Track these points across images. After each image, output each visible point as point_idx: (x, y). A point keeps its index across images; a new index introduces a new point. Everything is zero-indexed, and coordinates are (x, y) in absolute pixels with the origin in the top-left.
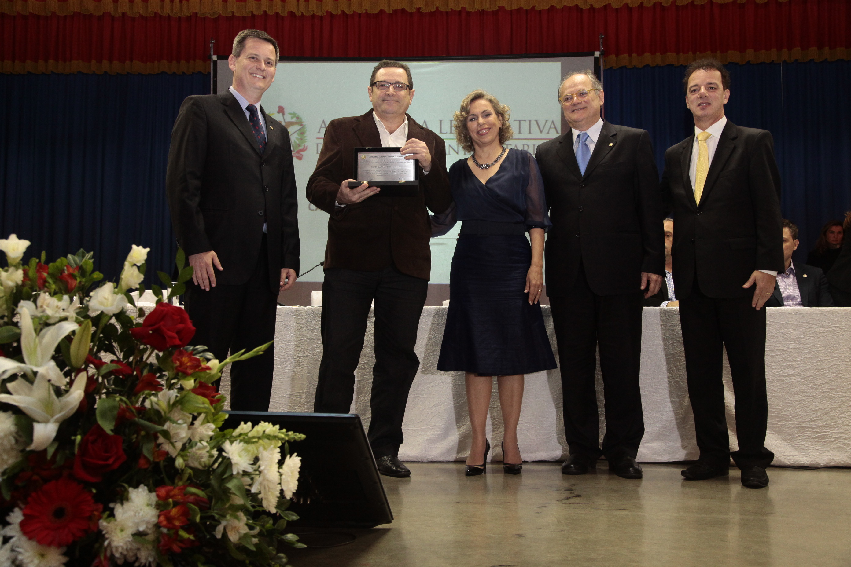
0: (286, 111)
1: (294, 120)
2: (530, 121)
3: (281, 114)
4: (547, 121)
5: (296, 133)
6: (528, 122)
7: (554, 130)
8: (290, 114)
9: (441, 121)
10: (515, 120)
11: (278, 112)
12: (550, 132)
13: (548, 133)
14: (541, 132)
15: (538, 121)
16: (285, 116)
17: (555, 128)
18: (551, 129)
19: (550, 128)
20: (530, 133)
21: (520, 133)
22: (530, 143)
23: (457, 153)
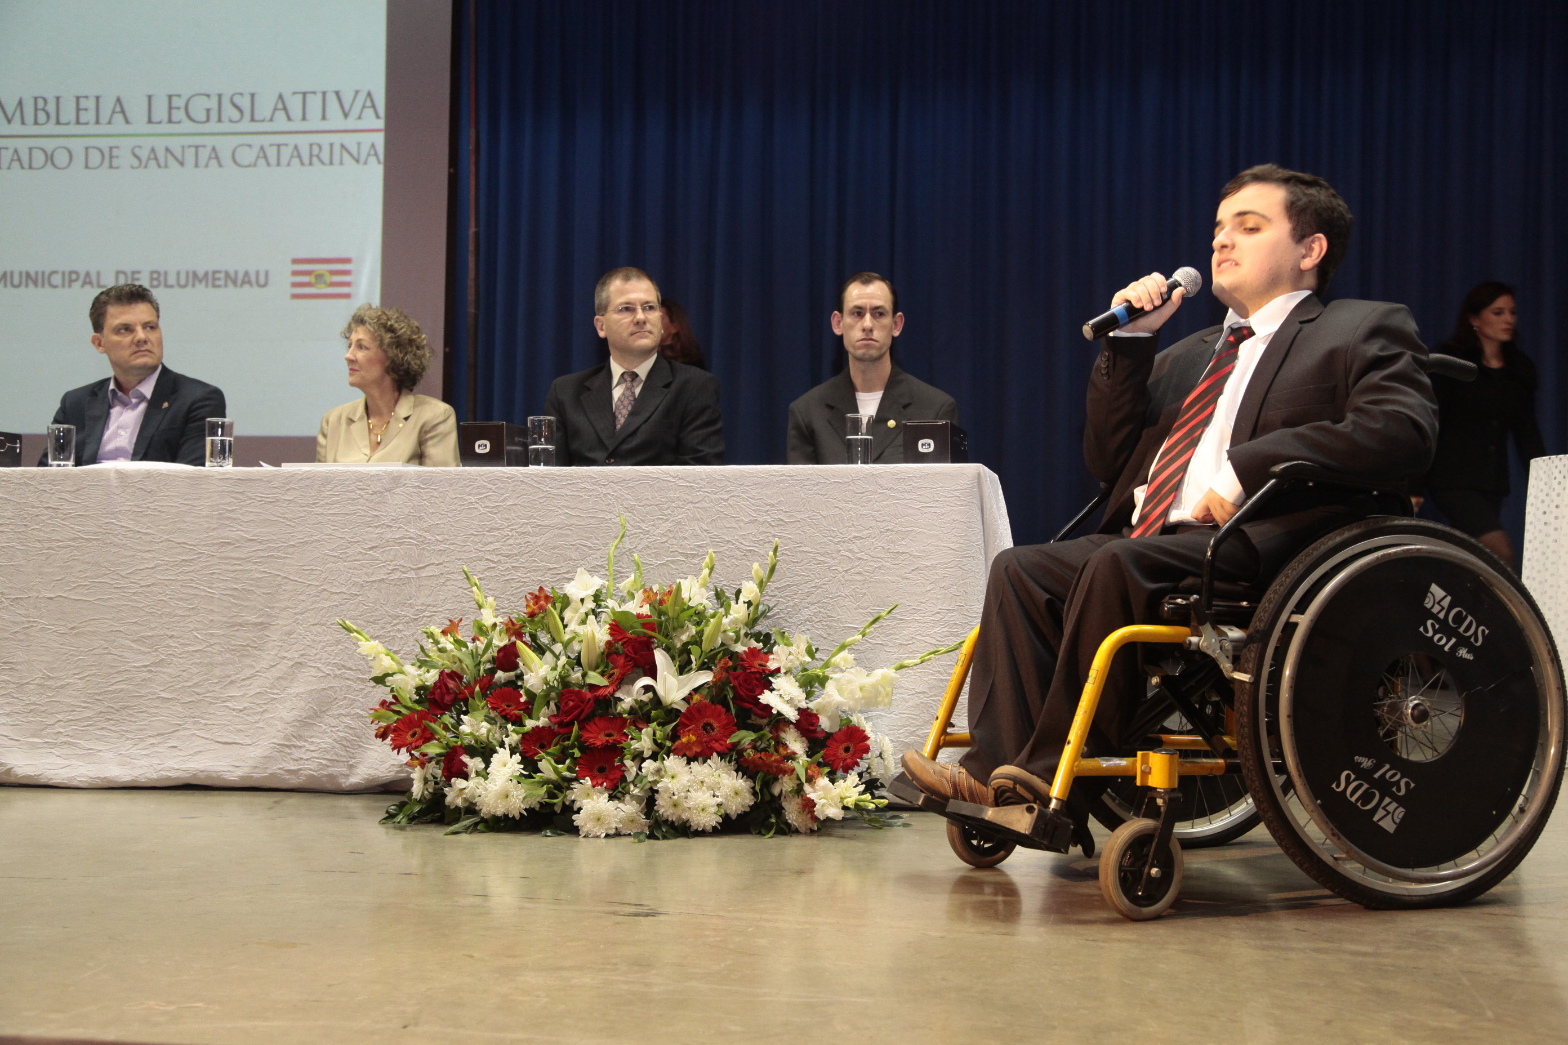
2: (324, 94)
4: (357, 92)
6: (319, 97)
7: (371, 111)
9: (150, 97)
10: (294, 93)
12: (364, 115)
13: (359, 118)
14: (346, 115)
15: (341, 94)
17: (374, 106)
18: (366, 110)
19: (364, 107)
20: (324, 118)
21: (304, 118)
22: (325, 140)
23: (182, 164)
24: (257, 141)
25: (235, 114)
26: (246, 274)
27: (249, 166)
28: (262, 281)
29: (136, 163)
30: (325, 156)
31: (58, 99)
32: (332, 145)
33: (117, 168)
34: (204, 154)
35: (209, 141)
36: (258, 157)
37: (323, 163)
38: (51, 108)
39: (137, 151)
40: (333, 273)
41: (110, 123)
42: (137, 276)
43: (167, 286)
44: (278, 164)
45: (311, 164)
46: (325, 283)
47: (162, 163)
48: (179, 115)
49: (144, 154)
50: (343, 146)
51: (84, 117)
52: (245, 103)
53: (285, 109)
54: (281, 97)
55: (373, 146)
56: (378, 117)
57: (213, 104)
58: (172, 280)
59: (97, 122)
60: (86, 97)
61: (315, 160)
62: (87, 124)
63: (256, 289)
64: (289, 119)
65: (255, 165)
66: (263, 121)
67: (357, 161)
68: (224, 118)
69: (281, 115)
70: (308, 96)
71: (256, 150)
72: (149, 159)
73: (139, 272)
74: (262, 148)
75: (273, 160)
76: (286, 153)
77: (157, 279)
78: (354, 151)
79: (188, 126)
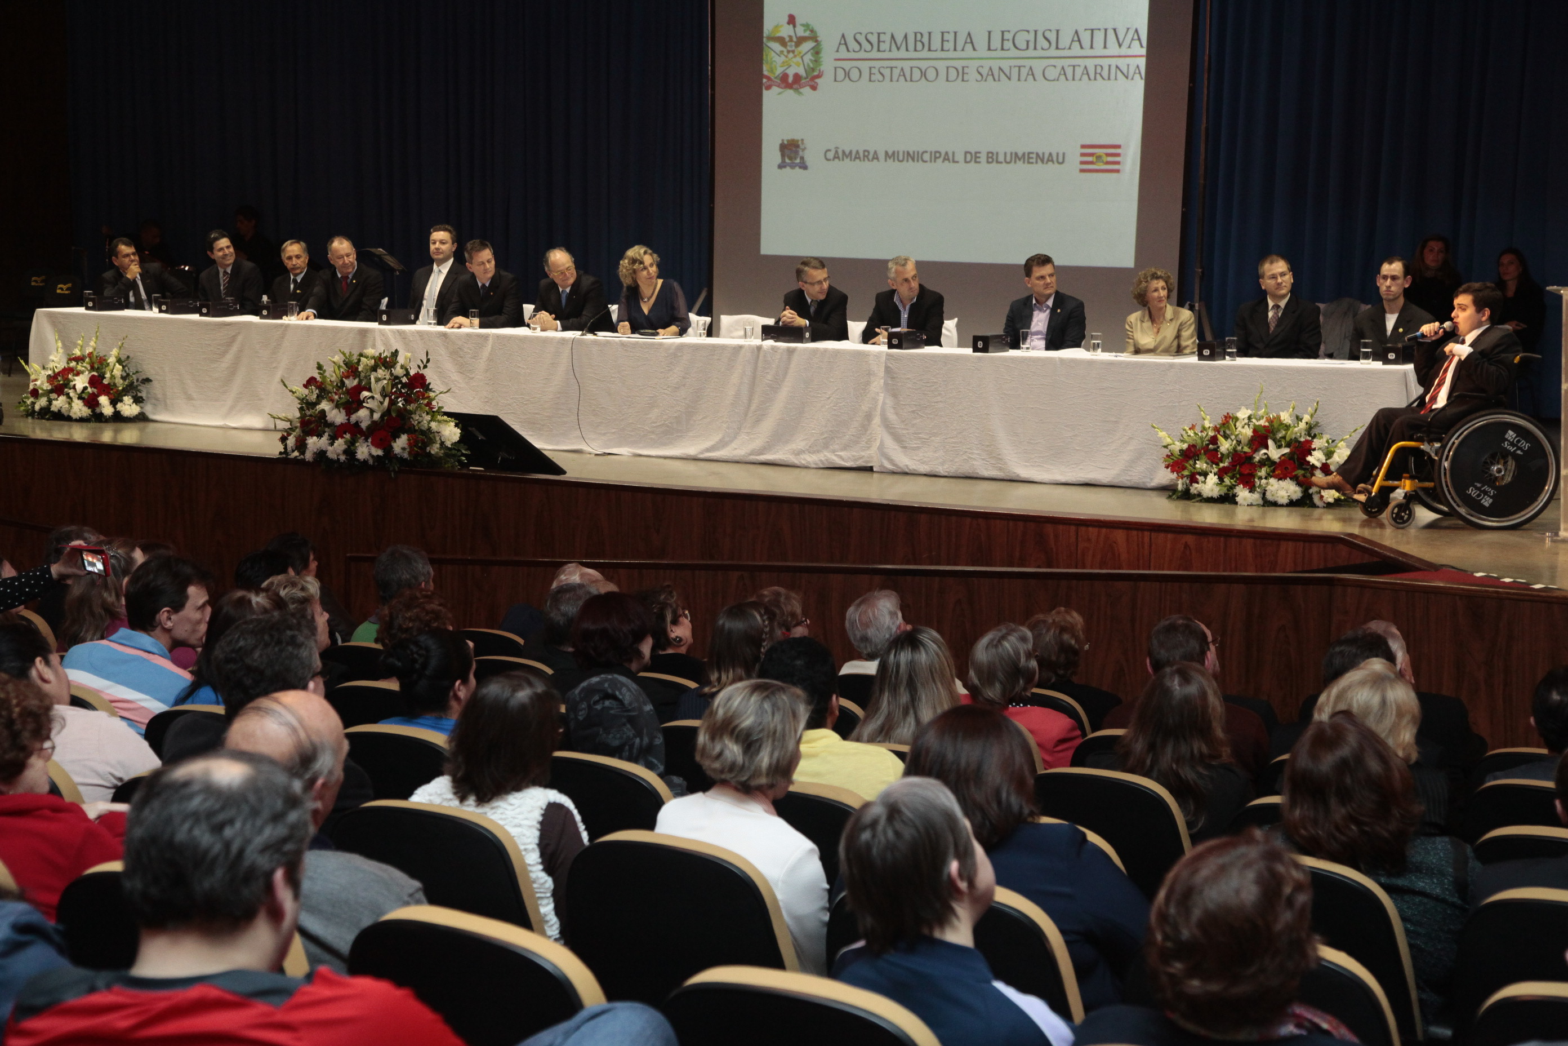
0: (799, 21)
1: (807, 34)
2: (1106, 30)
3: (791, 26)
4: (1128, 29)
5: (810, 53)
6: (1103, 31)
7: (1137, 42)
8: (803, 25)
9: (990, 32)
10: (1086, 30)
11: (789, 23)
12: (1132, 45)
13: (1129, 47)
14: (1120, 46)
15: (1117, 30)
16: (796, 29)
17: (1139, 39)
18: (1134, 42)
19: (1133, 39)
20: (1105, 47)
21: (1092, 47)
22: (1105, 62)
23: (1009, 79)
24: (1059, 63)
25: (1046, 45)
26: (1050, 154)
27: (1054, 80)
28: (1061, 160)
29: (979, 77)
30: (1105, 74)
31: (930, 33)
32: (1110, 66)
33: (967, 81)
34: (1024, 72)
35: (1028, 63)
36: (1060, 74)
37: (1103, 78)
38: (925, 40)
39: (980, 69)
40: (1108, 155)
41: (963, 50)
42: (978, 155)
43: (997, 162)
44: (1073, 79)
45: (1095, 79)
46: (1103, 162)
47: (996, 78)
48: (1008, 45)
49: (985, 71)
50: (1117, 67)
51: (946, 46)
52: (1052, 37)
53: (1079, 41)
54: (1076, 32)
55: (1138, 67)
56: (1142, 46)
57: (1031, 37)
58: (1001, 158)
59: (955, 50)
60: (948, 32)
61: (1098, 76)
62: (948, 50)
63: (1056, 165)
64: (1082, 48)
65: (1058, 80)
66: (1064, 49)
67: (1127, 77)
68: (1038, 47)
69: (1076, 44)
70: (1095, 31)
71: (1059, 69)
72: (988, 75)
73: (979, 153)
74: (1063, 68)
75: (1070, 75)
76: (1079, 71)
77: (992, 158)
78: (1125, 71)
79: (1014, 53)
